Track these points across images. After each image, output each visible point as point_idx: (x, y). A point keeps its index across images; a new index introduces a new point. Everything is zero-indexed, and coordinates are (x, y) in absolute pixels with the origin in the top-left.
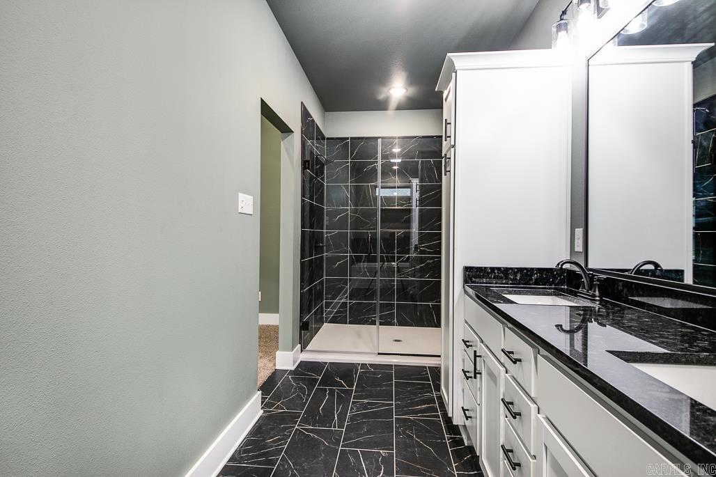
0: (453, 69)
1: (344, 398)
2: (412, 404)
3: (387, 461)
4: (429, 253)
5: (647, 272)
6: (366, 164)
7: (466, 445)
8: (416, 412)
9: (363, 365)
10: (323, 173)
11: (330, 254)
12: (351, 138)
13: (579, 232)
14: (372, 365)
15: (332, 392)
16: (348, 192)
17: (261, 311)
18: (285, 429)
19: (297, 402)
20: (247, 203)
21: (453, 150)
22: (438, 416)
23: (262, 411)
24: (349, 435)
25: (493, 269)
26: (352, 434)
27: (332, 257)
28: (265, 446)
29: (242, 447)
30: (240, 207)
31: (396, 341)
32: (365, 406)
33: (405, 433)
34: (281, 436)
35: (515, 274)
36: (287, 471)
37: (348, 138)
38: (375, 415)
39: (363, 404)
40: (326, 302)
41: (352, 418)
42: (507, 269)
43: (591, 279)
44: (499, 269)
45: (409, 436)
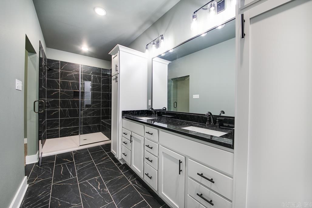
0: (118, 49)
1: (71, 165)
2: (100, 159)
3: (99, 180)
4: (96, 107)
5: (164, 109)
6: (68, 73)
7: (122, 164)
8: (103, 161)
9: (74, 152)
10: (46, 74)
11: (49, 109)
12: (61, 61)
13: (150, 101)
14: (77, 151)
15: (64, 166)
16: (59, 83)
17: (24, 138)
18: (46, 187)
19: (47, 174)
20: (19, 85)
21: (118, 75)
22: (110, 159)
23: (28, 185)
24: (80, 178)
25: (130, 111)
26: (81, 177)
27: (50, 111)
28: (39, 198)
29: (23, 204)
30: (17, 86)
31: (84, 140)
32: (82, 165)
33: (101, 169)
34: (45, 191)
35: (136, 112)
36: (57, 203)
37: (59, 61)
38: (88, 167)
39: (81, 165)
40: (47, 130)
41: (78, 172)
42: (134, 111)
43: (155, 112)
44: (132, 111)
45: (103, 169)
